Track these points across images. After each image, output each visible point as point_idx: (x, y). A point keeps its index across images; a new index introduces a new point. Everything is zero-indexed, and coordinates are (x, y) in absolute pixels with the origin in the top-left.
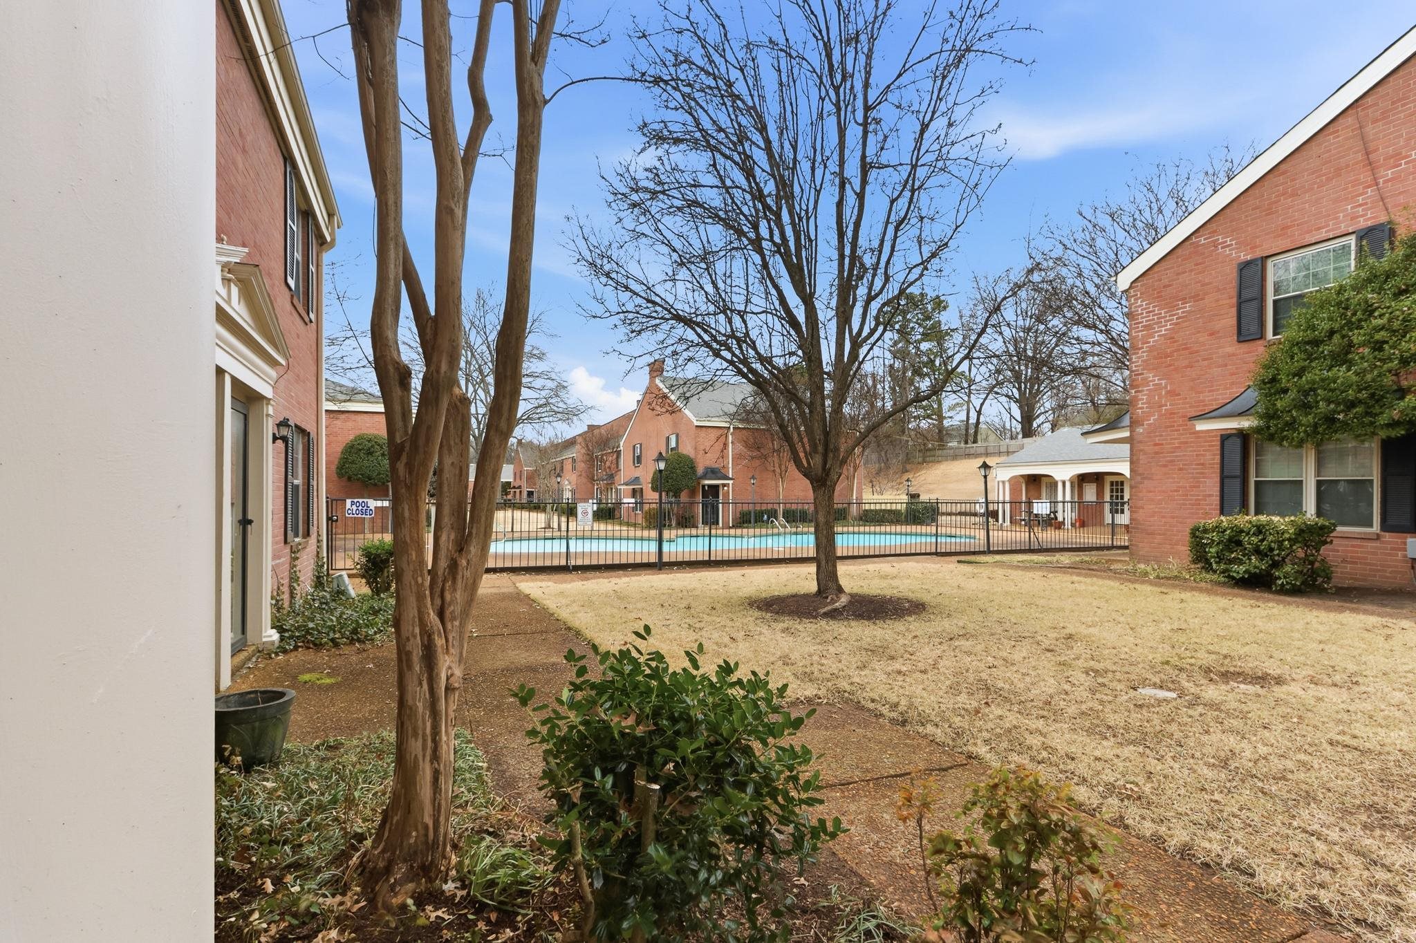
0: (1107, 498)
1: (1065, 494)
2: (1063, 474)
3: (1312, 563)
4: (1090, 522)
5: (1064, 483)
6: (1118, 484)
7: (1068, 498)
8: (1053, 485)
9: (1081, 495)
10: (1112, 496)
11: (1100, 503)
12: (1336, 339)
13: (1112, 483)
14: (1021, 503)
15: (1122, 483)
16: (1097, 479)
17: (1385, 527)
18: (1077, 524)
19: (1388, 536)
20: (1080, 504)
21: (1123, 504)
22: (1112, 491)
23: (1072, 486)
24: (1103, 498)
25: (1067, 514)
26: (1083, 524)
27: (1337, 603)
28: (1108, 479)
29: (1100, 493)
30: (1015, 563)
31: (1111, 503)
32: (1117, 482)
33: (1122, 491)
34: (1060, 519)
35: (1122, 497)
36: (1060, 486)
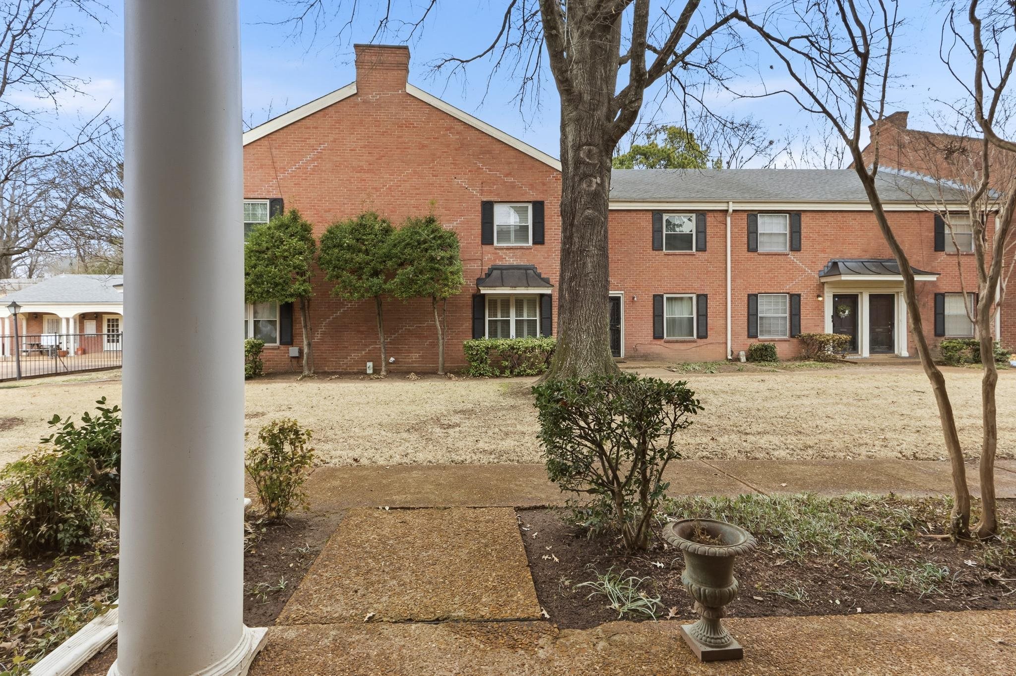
0: (105, 331)
1: (69, 329)
2: (68, 313)
3: (256, 362)
4: (90, 351)
5: (68, 320)
6: (114, 322)
7: (72, 332)
8: (56, 321)
9: (82, 329)
10: (109, 331)
11: (99, 335)
12: (270, 253)
13: (109, 320)
14: (22, 337)
15: (117, 320)
16: (96, 317)
17: (281, 343)
18: (80, 352)
19: (282, 347)
20: (81, 335)
21: (118, 336)
22: (109, 326)
23: (75, 323)
24: (102, 331)
25: (70, 345)
26: (84, 352)
27: (266, 381)
28: (106, 317)
29: (99, 327)
30: (61, 383)
31: (108, 336)
32: (113, 319)
33: (117, 326)
34: (64, 349)
35: (117, 330)
36: (64, 322)
